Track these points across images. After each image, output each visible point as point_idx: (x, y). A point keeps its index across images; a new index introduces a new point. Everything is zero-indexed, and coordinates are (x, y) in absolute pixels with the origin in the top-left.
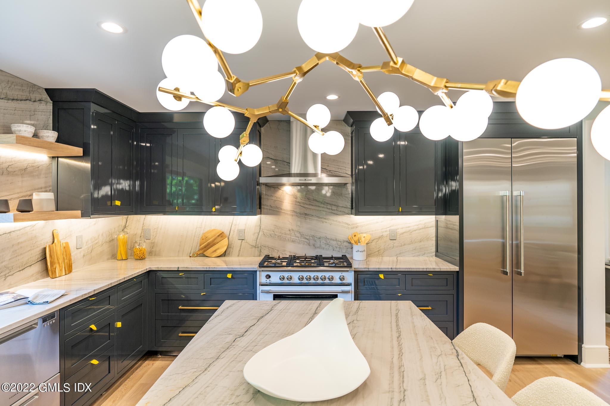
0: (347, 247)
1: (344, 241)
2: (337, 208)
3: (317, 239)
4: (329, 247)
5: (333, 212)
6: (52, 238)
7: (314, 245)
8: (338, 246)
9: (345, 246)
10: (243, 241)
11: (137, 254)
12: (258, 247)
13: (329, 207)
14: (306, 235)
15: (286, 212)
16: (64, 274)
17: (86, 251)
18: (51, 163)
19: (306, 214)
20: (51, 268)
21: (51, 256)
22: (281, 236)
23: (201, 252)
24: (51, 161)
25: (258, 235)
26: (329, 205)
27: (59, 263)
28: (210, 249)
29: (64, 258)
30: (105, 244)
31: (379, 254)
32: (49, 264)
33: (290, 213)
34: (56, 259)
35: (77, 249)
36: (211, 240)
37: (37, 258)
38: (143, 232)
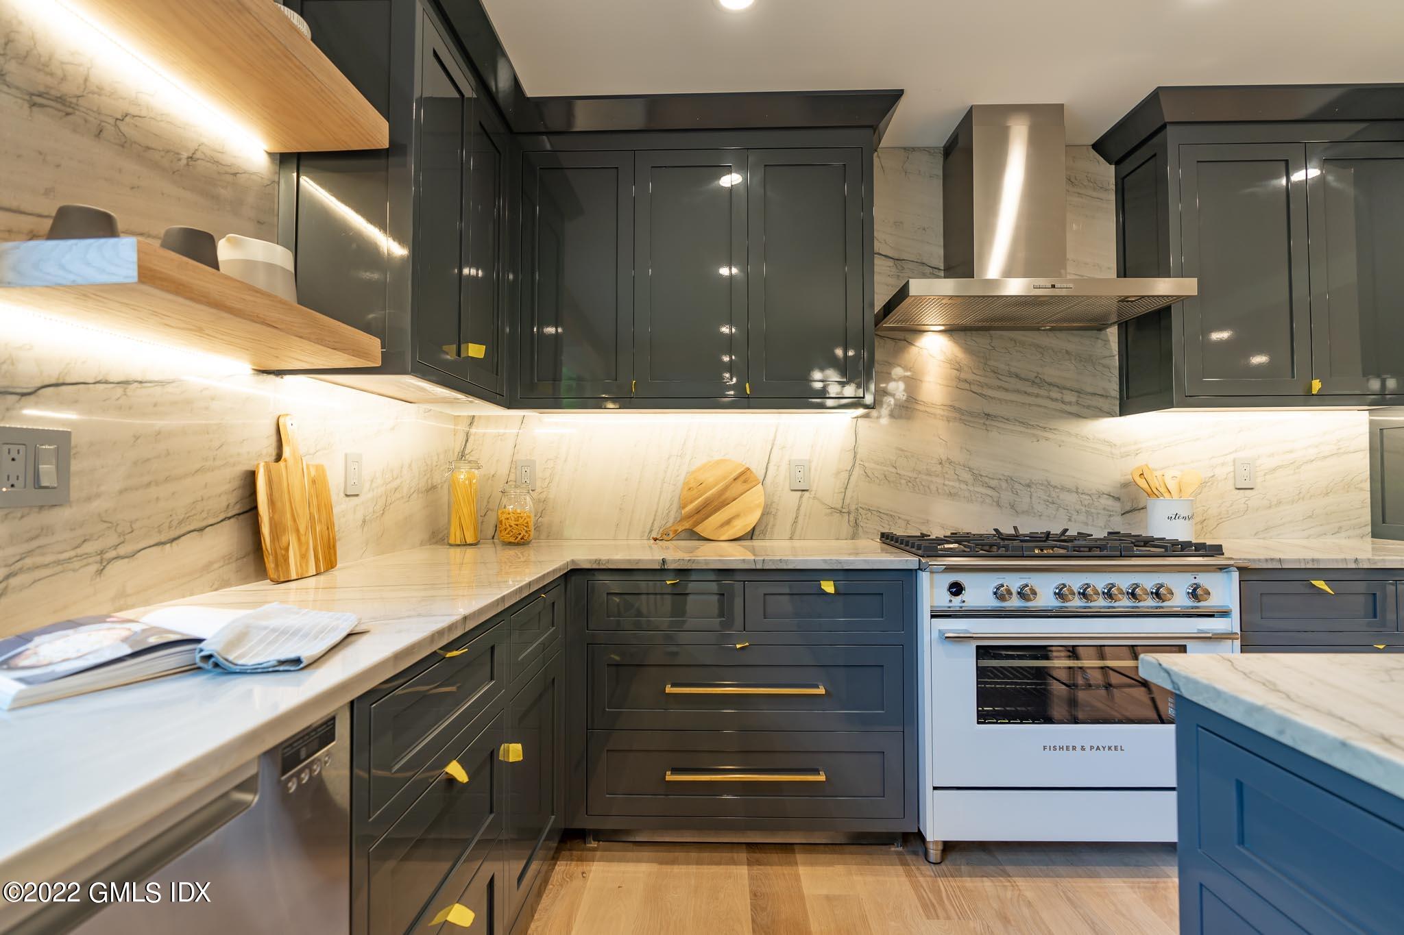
0: (1108, 510)
1: (1100, 494)
2: (1079, 397)
3: (1021, 487)
4: (1057, 510)
5: (1068, 408)
6: (274, 439)
7: (1012, 507)
8: (1084, 509)
9: (1104, 509)
10: (806, 494)
11: (509, 529)
12: (849, 513)
13: (1055, 394)
14: (989, 476)
15: (928, 409)
16: (313, 571)
17: (371, 510)
18: (277, 180)
19: (988, 415)
20: (274, 544)
21: (272, 502)
22: (917, 480)
23: (687, 525)
24: (276, 173)
25: (850, 476)
26: (1056, 388)
27: (298, 531)
28: (712, 517)
29: (312, 517)
30: (415, 495)
31: (1205, 530)
32: (265, 530)
33: (942, 413)
34: (289, 515)
35: (347, 496)
36: (714, 490)
37: (225, 504)
38: (513, 470)
